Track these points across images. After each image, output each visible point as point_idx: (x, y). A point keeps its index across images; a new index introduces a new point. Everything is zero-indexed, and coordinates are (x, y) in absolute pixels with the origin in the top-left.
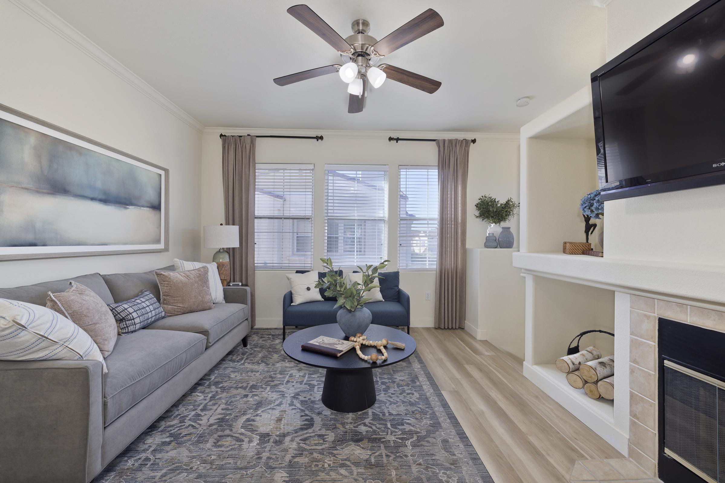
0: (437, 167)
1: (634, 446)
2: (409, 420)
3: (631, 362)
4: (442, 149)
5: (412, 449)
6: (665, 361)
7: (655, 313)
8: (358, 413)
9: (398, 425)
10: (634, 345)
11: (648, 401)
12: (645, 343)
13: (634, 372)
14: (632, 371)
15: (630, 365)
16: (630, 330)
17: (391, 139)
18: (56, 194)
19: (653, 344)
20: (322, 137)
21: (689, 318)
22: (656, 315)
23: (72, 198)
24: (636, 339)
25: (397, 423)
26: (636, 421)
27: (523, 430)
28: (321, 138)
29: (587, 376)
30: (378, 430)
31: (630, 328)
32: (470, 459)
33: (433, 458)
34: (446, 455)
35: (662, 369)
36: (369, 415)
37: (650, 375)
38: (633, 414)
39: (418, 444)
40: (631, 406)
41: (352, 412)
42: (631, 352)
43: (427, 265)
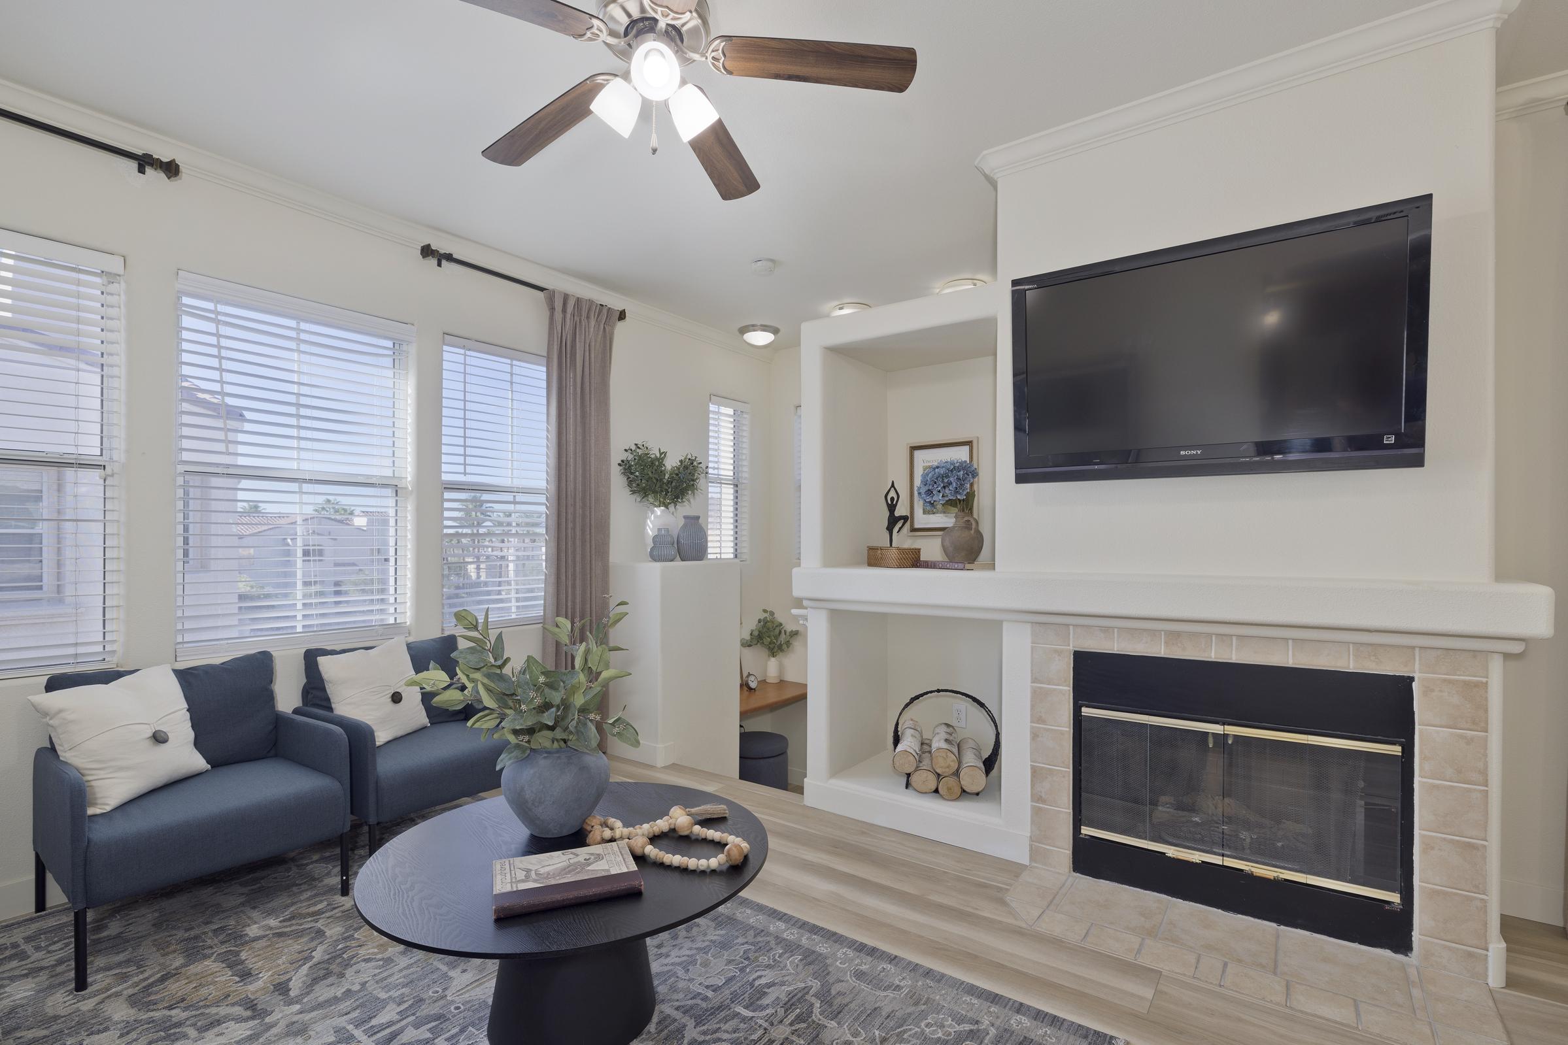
0: (544, 361)
1: (1037, 844)
2: (760, 977)
3: (1034, 723)
4: (558, 315)
5: (839, 1023)
6: (1084, 709)
7: (1069, 646)
8: (649, 1032)
9: (757, 1000)
10: (1038, 696)
11: (1060, 770)
12: (1055, 690)
13: (1038, 736)
14: (1035, 736)
15: (1032, 728)
16: (1032, 676)
17: (427, 251)
19: (1065, 690)
20: (177, 166)
21: (1115, 644)
22: (1071, 648)
24: (1040, 688)
25: (750, 998)
26: (1041, 805)
27: (912, 892)
28: (171, 169)
29: (942, 767)
30: (736, 1035)
31: (1032, 673)
32: (923, 979)
33: (884, 1014)
34: (892, 995)
35: (1078, 719)
36: (677, 1018)
37: (1062, 733)
38: (1036, 798)
39: (835, 1008)
40: (1032, 787)
41: (636, 1038)
42: (1033, 707)
43: (514, 610)
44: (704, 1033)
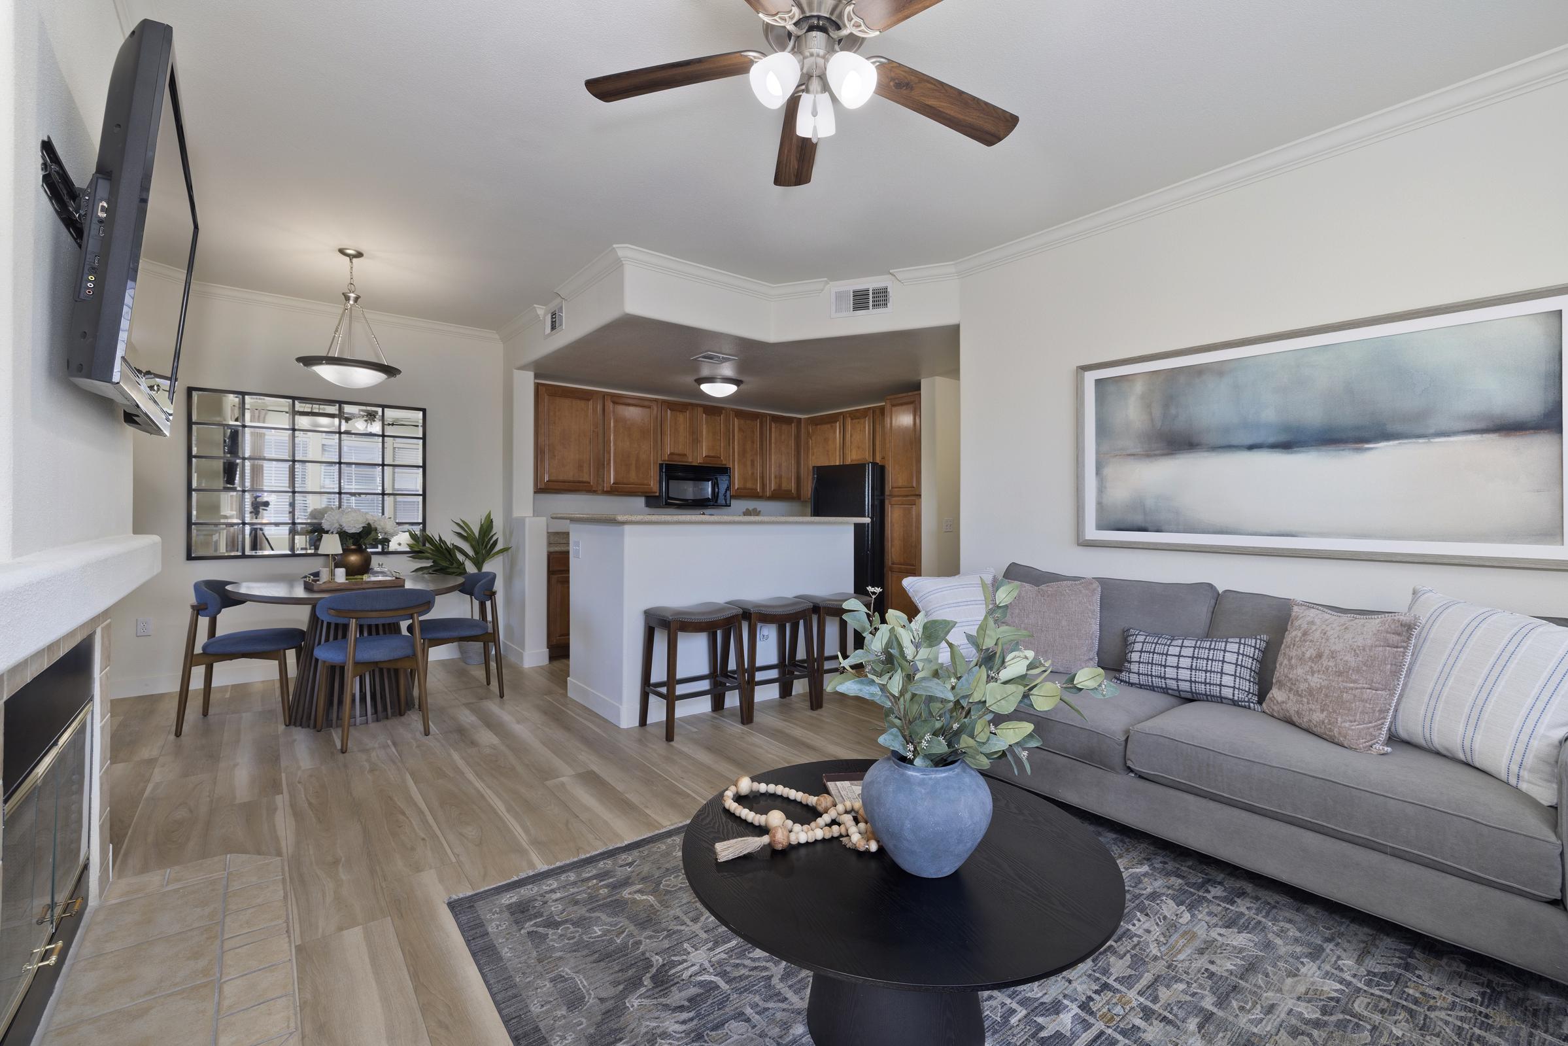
9: (702, 994)
18: (1175, 454)
23: (1206, 454)
25: (708, 997)
36: (787, 990)
44: (766, 969)
